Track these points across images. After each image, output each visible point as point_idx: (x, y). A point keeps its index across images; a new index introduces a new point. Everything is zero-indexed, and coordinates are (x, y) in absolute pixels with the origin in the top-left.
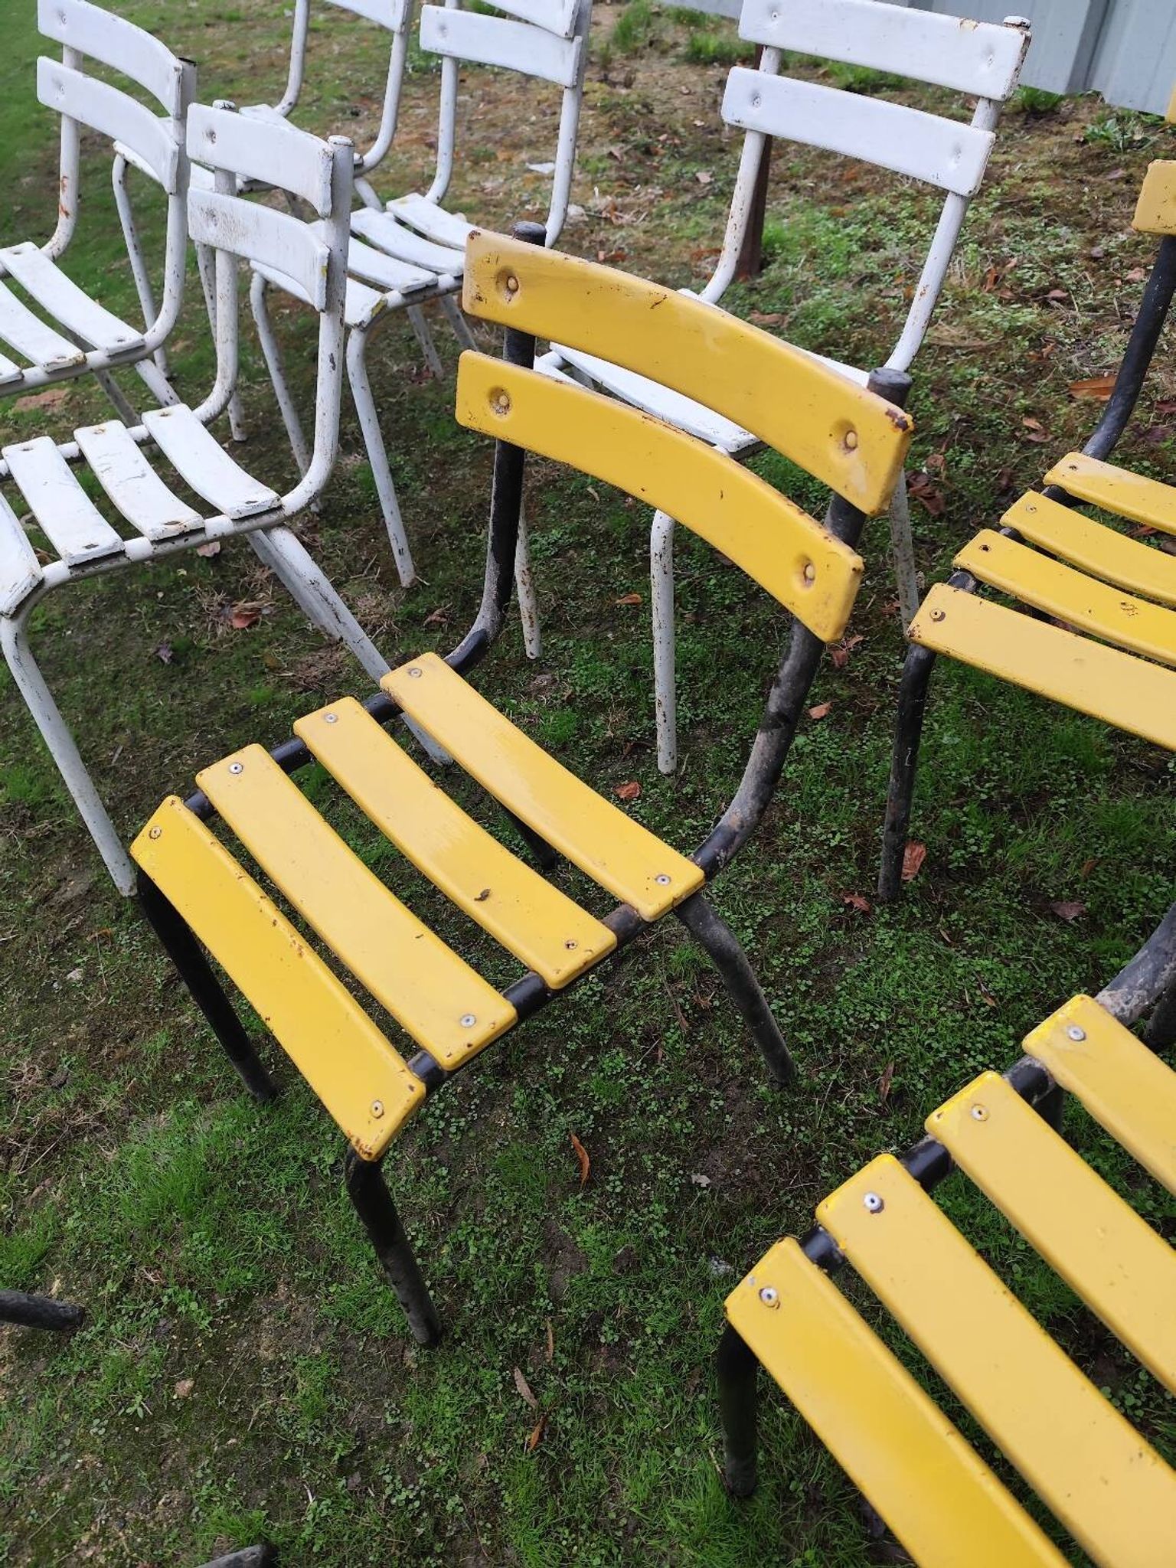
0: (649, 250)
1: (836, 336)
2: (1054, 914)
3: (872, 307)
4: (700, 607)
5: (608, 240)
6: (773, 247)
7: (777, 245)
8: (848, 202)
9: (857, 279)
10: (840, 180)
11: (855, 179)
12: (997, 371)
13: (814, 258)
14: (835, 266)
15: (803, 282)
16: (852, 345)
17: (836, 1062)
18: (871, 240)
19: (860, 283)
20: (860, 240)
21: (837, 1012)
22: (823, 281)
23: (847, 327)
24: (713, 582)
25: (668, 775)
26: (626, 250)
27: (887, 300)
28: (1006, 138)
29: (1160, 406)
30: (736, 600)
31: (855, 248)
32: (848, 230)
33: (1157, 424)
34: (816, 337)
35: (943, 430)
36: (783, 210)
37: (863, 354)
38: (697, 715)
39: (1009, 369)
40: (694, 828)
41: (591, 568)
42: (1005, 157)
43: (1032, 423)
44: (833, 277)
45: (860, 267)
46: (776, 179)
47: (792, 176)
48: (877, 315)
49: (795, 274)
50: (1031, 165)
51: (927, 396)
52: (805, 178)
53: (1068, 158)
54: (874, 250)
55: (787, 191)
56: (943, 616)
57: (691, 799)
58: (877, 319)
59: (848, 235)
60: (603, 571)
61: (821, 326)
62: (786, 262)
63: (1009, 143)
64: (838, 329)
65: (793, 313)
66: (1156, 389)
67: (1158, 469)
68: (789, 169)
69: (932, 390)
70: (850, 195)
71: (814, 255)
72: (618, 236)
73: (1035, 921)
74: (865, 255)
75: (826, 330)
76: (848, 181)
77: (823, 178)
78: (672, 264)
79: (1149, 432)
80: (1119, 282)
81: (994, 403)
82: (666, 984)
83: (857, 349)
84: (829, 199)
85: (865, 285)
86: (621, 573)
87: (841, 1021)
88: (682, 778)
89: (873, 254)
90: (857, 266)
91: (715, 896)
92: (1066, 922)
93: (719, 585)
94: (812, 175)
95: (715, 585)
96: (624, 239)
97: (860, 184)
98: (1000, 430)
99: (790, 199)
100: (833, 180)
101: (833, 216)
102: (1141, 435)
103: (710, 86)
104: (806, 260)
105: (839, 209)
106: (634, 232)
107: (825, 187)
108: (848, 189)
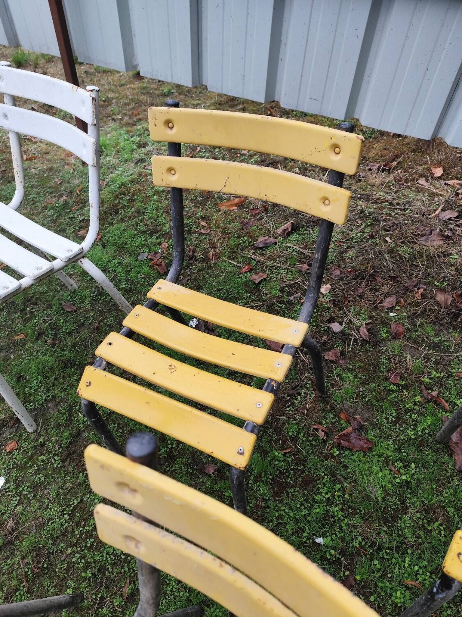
0: (47, 153)
1: (124, 190)
2: (205, 472)
3: (140, 175)
4: (55, 335)
5: (28, 150)
6: (102, 149)
7: (103, 148)
8: (135, 125)
9: (136, 161)
10: (132, 115)
11: (139, 114)
12: (192, 200)
13: (119, 152)
14: (126, 156)
15: (113, 164)
16: (131, 194)
17: (101, 586)
18: (141, 143)
19: (137, 163)
20: (137, 143)
21: (105, 555)
22: (122, 163)
23: (130, 185)
24: (62, 321)
25: (33, 433)
26: (37, 154)
27: (147, 171)
28: (200, 93)
29: (252, 211)
30: (73, 328)
31: (135, 147)
32: (132, 139)
33: (251, 219)
34: (115, 191)
35: (168, 231)
36: (108, 130)
37: (136, 197)
38: (49, 396)
39: (196, 198)
40: (43, 461)
41: (5, 321)
42: (198, 101)
43: (203, 223)
44: (126, 161)
45: (137, 156)
46: (107, 116)
47: (113, 114)
48: (142, 178)
49: (109, 161)
50: (207, 105)
51: (162, 214)
52: (118, 115)
53: (221, 101)
54: (144, 147)
55: (111, 121)
56: (90, 383)
57: (42, 445)
58: (142, 180)
59: (132, 141)
60: (10, 322)
61: (118, 186)
62: (107, 155)
63: (201, 95)
64: (125, 186)
65: (107, 180)
66: (251, 203)
67: (250, 240)
68: (112, 111)
69: (164, 212)
70: (136, 122)
71: (118, 151)
72: (32, 148)
73: (198, 477)
74: (139, 150)
75: (120, 187)
76: (136, 115)
77: (125, 114)
78: (57, 160)
79: (247, 223)
80: (239, 155)
81: (189, 216)
82: (20, 560)
83: (133, 195)
84: (128, 124)
85: (139, 164)
86: (19, 322)
87: (107, 559)
88: (39, 433)
89: (143, 149)
90: (136, 156)
91: (51, 499)
92: (210, 475)
93: (66, 322)
94: (121, 113)
95: (63, 322)
96: (35, 149)
97: (140, 117)
98: (191, 228)
99: (112, 124)
100: (129, 116)
101: (128, 132)
102: (244, 225)
103: (82, 74)
104: (115, 154)
105: (129, 129)
106: (42, 145)
107: (126, 119)
108: (135, 119)
